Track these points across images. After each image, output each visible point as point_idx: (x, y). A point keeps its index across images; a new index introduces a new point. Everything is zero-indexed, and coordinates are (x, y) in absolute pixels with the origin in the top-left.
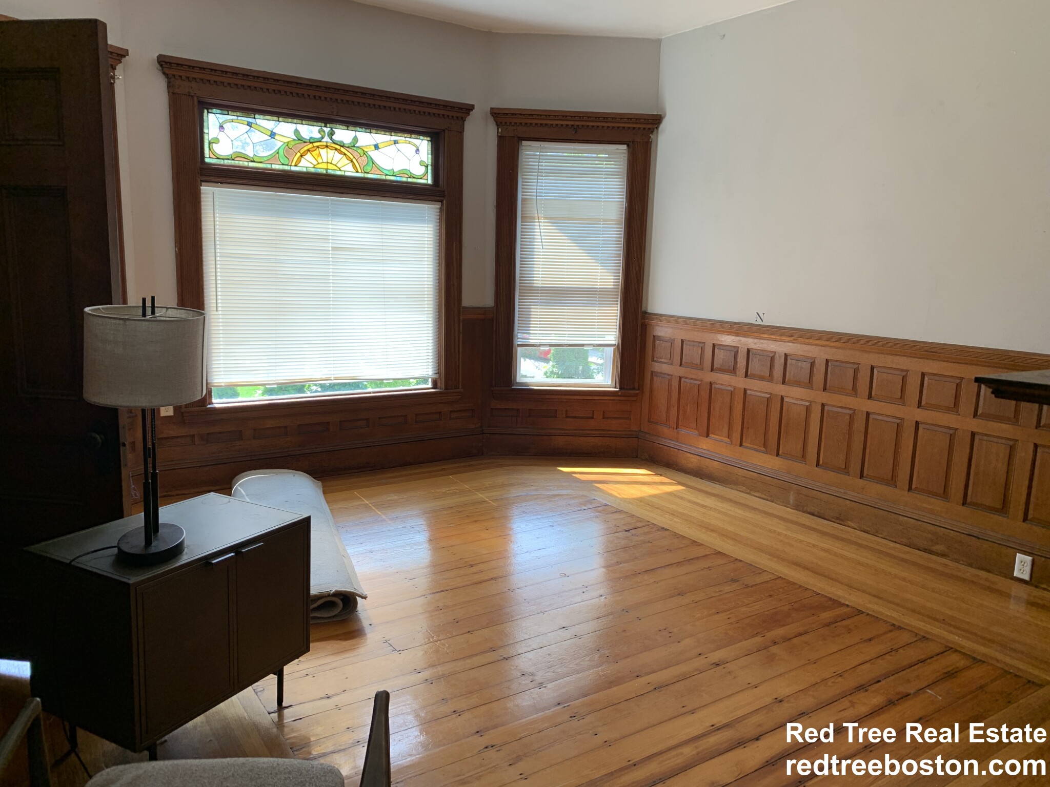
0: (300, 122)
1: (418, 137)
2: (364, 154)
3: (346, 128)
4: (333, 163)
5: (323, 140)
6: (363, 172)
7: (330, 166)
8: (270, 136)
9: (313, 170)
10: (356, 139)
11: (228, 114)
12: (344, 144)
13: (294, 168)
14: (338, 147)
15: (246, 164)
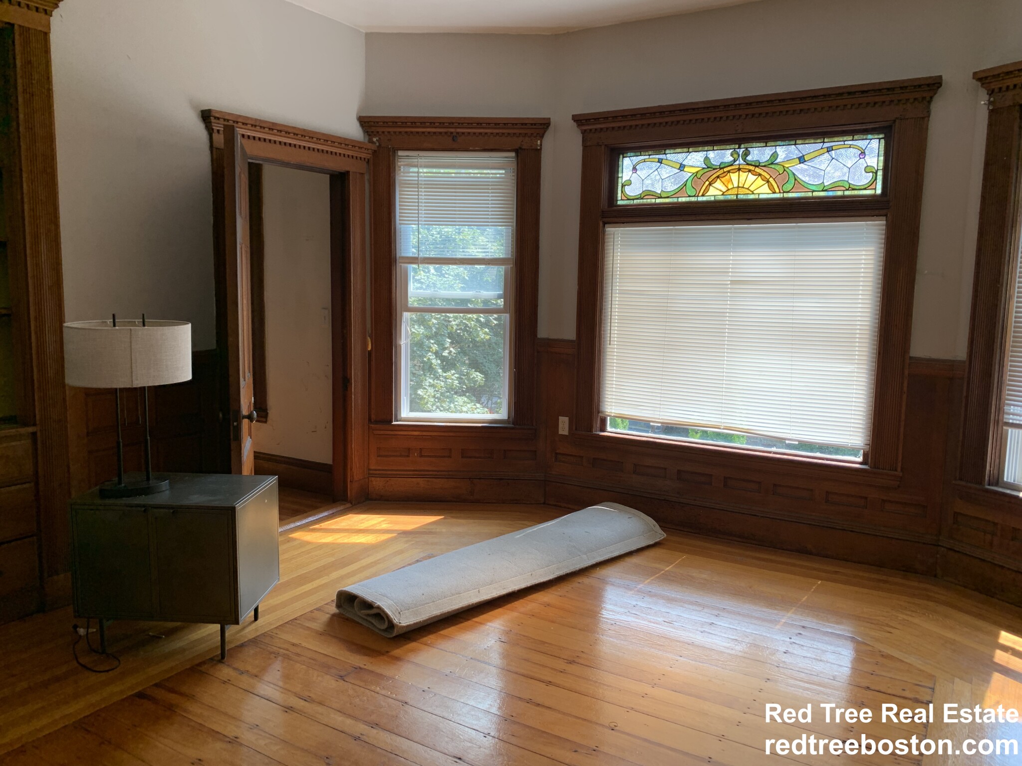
0: (711, 148)
1: (865, 137)
2: (785, 170)
3: (764, 145)
4: (744, 186)
5: (735, 163)
6: (782, 191)
7: (741, 191)
8: (679, 169)
9: (722, 198)
10: (775, 155)
11: (641, 155)
12: (760, 163)
13: (700, 199)
14: (752, 168)
15: (653, 201)
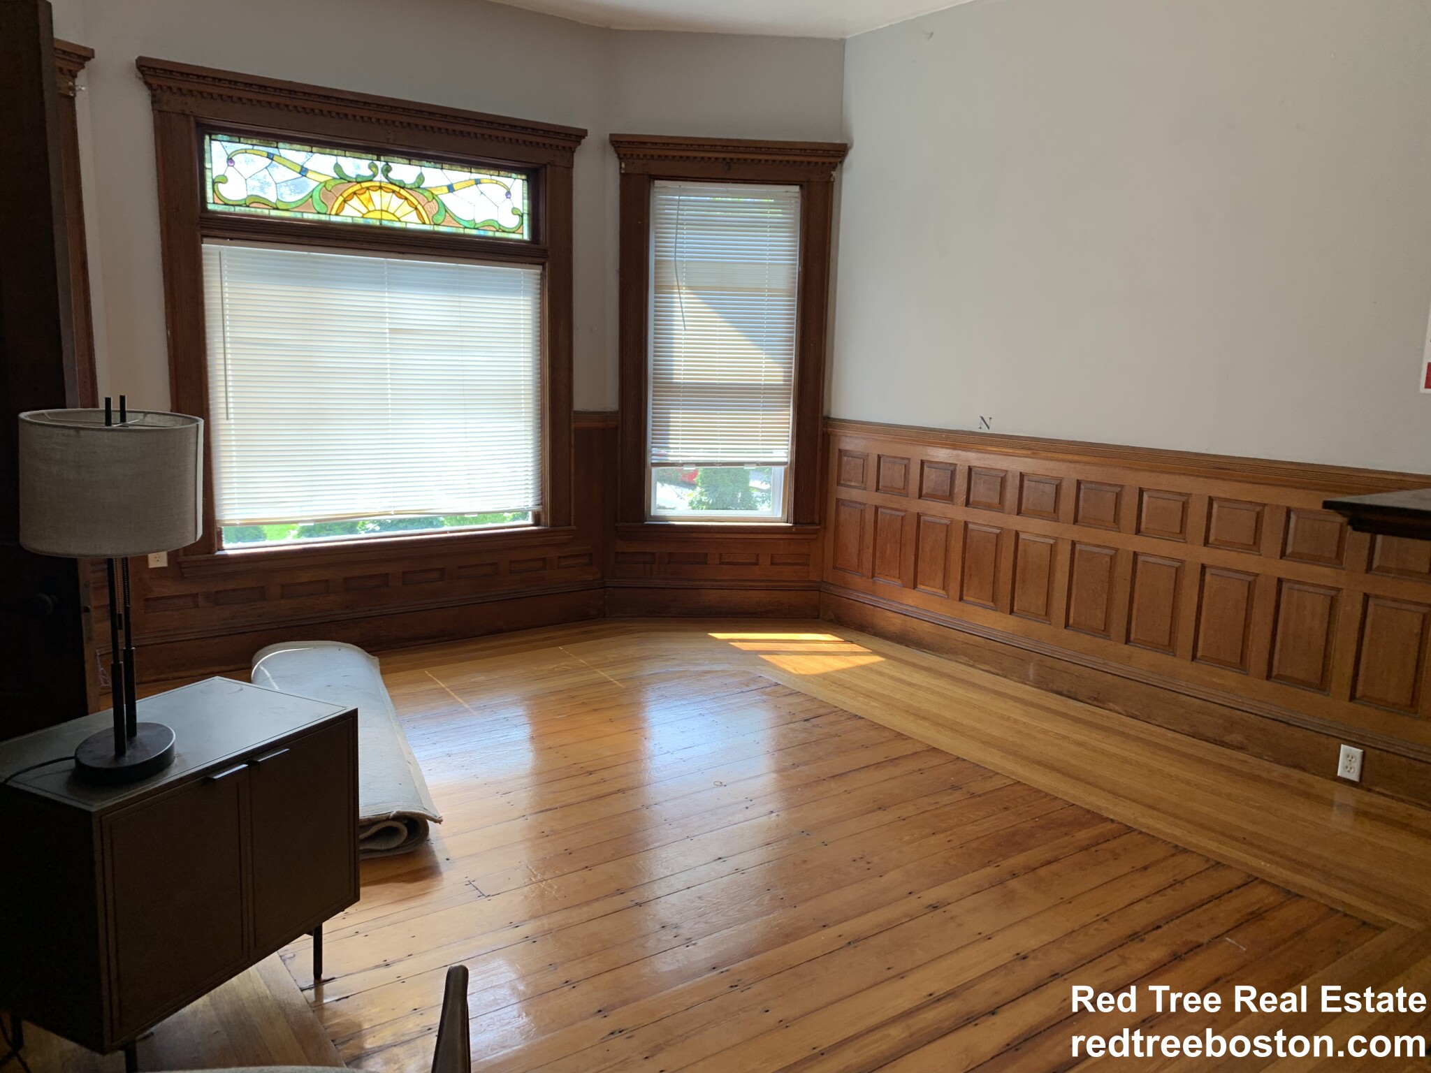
0: (343, 153)
1: (509, 175)
2: (434, 198)
3: (408, 162)
4: (389, 210)
5: (375, 179)
6: (432, 223)
7: (386, 216)
8: (300, 173)
9: (361, 221)
10: (421, 178)
11: (239, 142)
12: (405, 184)
13: (334, 219)
14: (397, 189)
15: (266, 212)
